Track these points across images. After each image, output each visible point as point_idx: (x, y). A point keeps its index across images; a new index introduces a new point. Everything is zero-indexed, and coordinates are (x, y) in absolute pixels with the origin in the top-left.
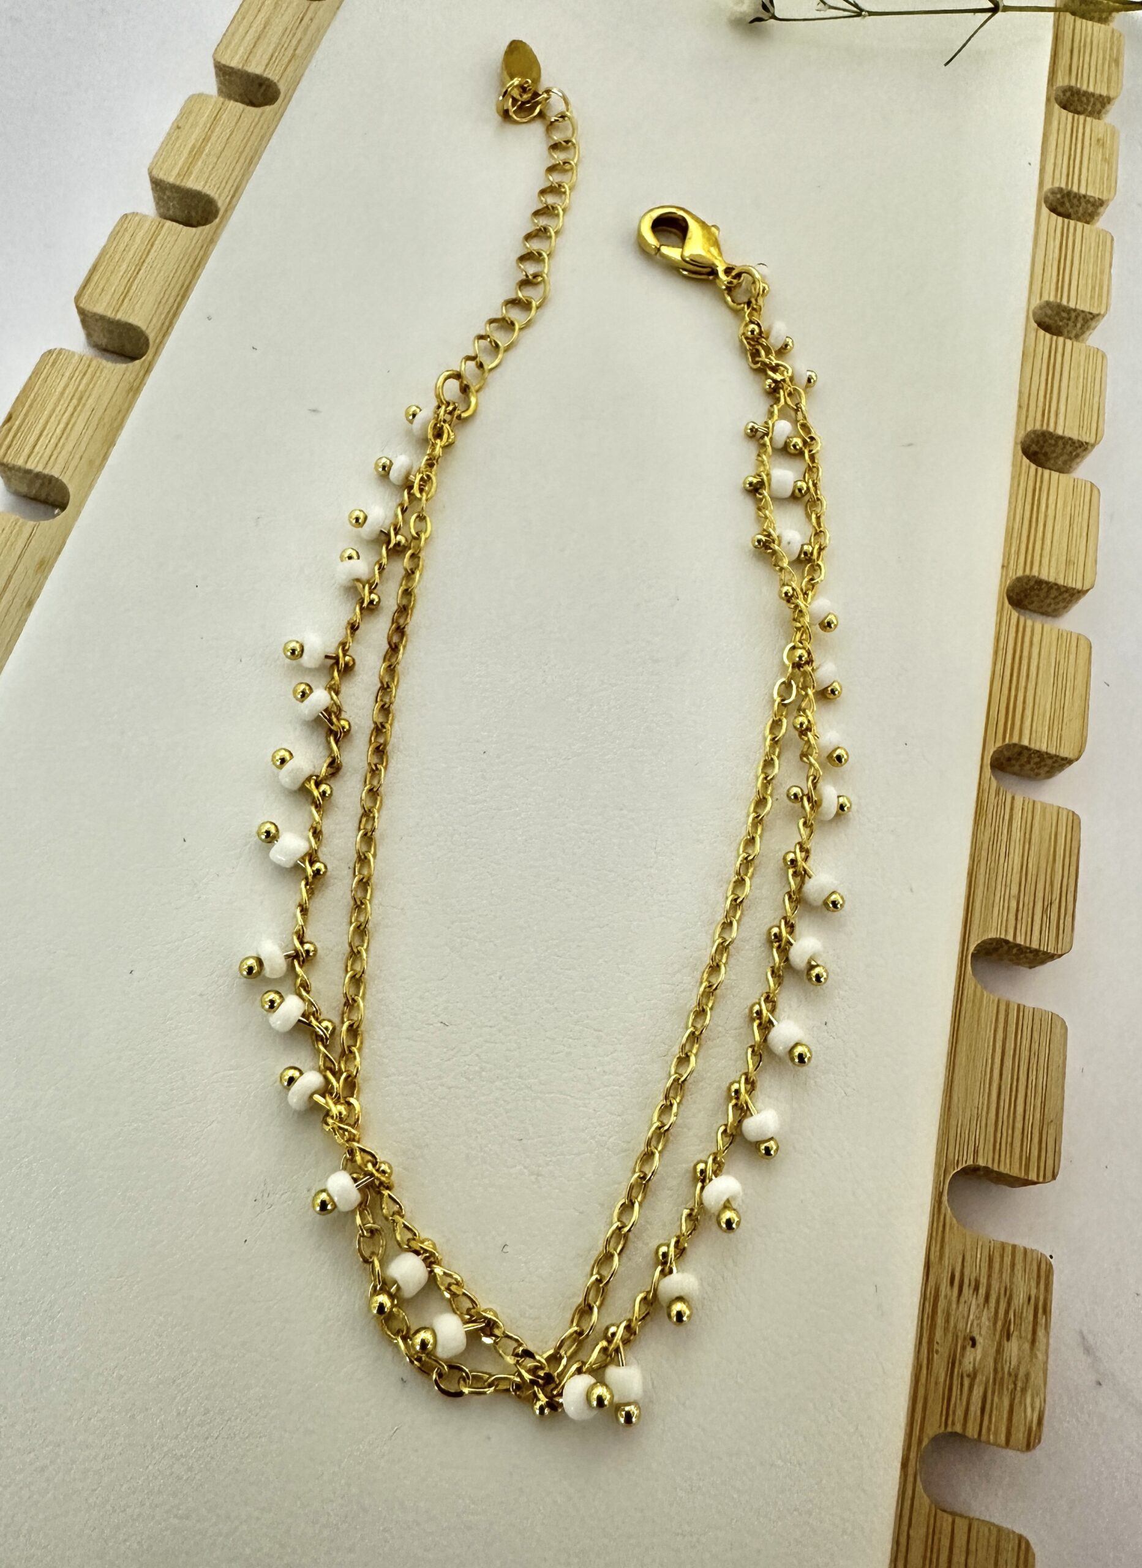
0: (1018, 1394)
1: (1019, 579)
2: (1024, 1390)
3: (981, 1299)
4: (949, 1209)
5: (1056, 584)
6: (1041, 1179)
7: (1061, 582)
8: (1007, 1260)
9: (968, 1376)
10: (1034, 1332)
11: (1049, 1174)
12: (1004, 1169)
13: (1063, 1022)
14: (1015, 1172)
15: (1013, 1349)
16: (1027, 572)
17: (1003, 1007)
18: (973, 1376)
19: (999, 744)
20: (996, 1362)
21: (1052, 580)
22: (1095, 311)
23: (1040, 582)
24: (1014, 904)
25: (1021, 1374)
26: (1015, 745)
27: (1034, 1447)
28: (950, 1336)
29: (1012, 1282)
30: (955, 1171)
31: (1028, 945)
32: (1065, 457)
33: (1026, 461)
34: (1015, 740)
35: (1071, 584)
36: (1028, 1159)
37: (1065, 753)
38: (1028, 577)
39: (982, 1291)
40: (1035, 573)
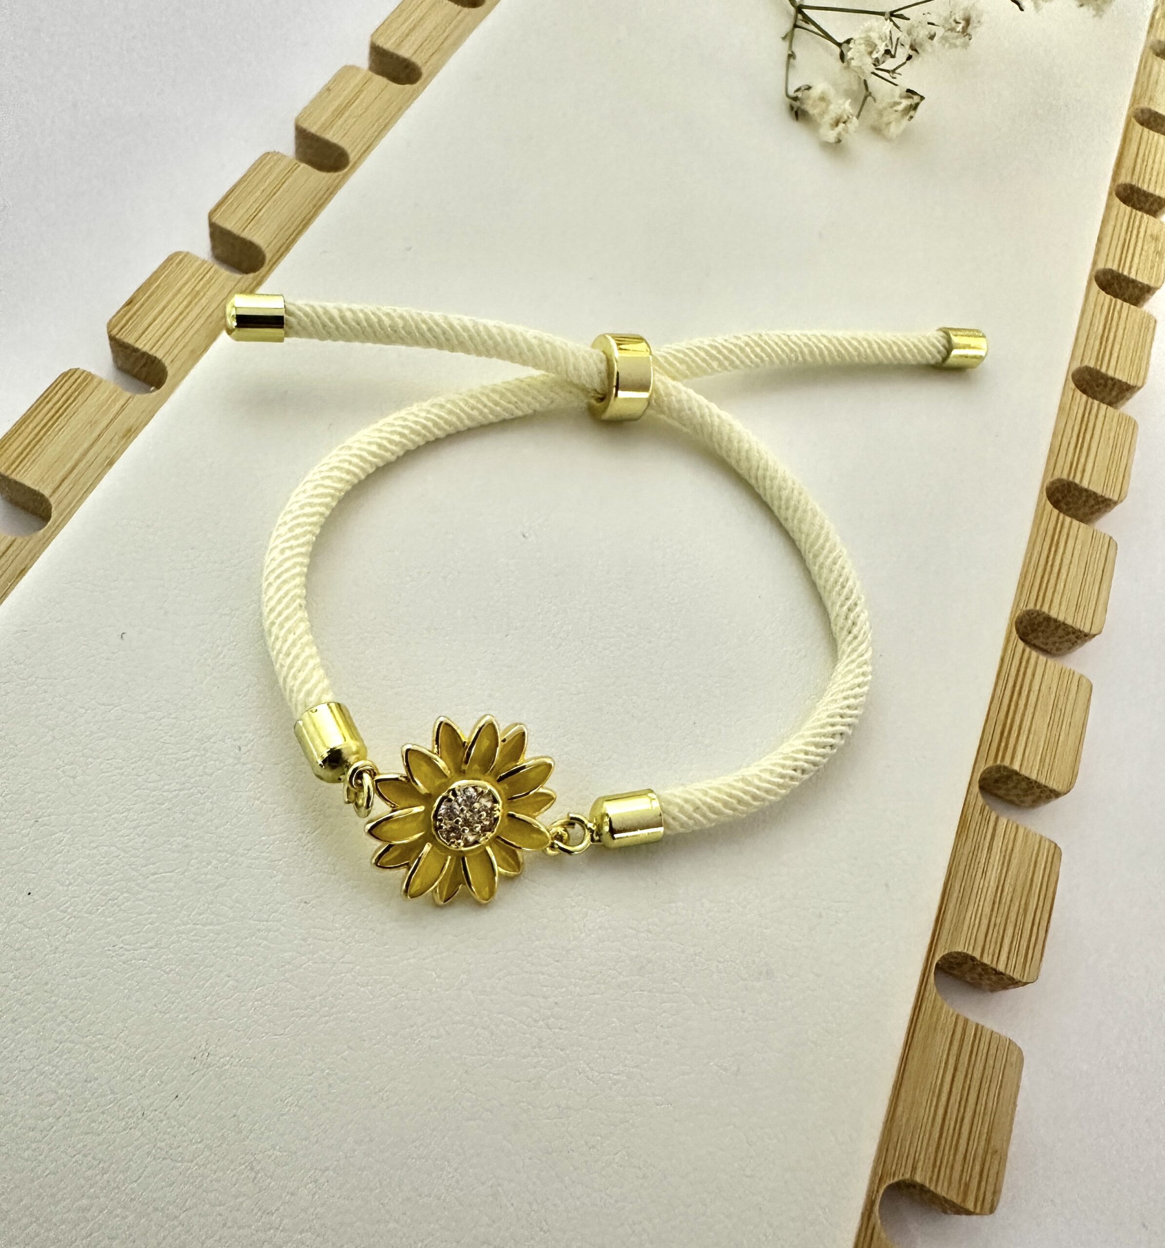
1: (1029, 613)
4: (879, 1221)
5: (1064, 624)
6: (978, 1210)
7: (1069, 622)
11: (987, 1206)
12: (941, 1191)
13: (1020, 1052)
16: (1038, 608)
17: (961, 1024)
19: (990, 763)
21: (1061, 618)
22: (1132, 382)
23: (1048, 619)
24: (985, 922)
26: (1005, 768)
30: (891, 1182)
31: (994, 966)
32: (1087, 510)
33: (1049, 506)
34: (1007, 763)
35: (1078, 625)
36: (967, 1185)
37: (1053, 785)
38: (1038, 612)
40: (1045, 609)
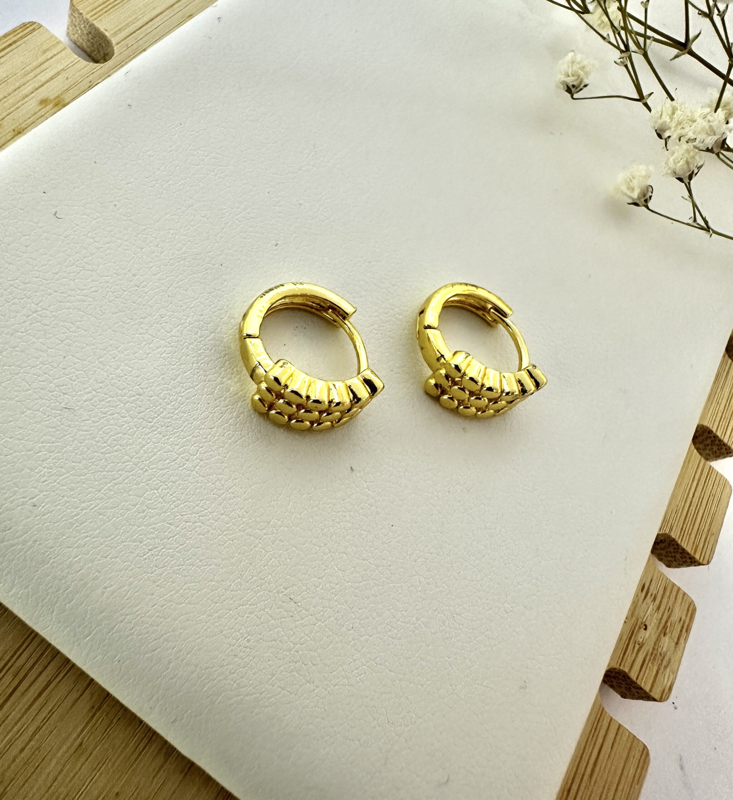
0: (662, 668)
2: (666, 667)
3: (655, 608)
8: (674, 593)
9: (639, 644)
10: (679, 639)
14: (689, 549)
15: (666, 643)
18: (641, 646)
20: (655, 644)
25: (667, 658)
27: (664, 701)
28: (634, 618)
29: (673, 606)
39: (657, 602)
